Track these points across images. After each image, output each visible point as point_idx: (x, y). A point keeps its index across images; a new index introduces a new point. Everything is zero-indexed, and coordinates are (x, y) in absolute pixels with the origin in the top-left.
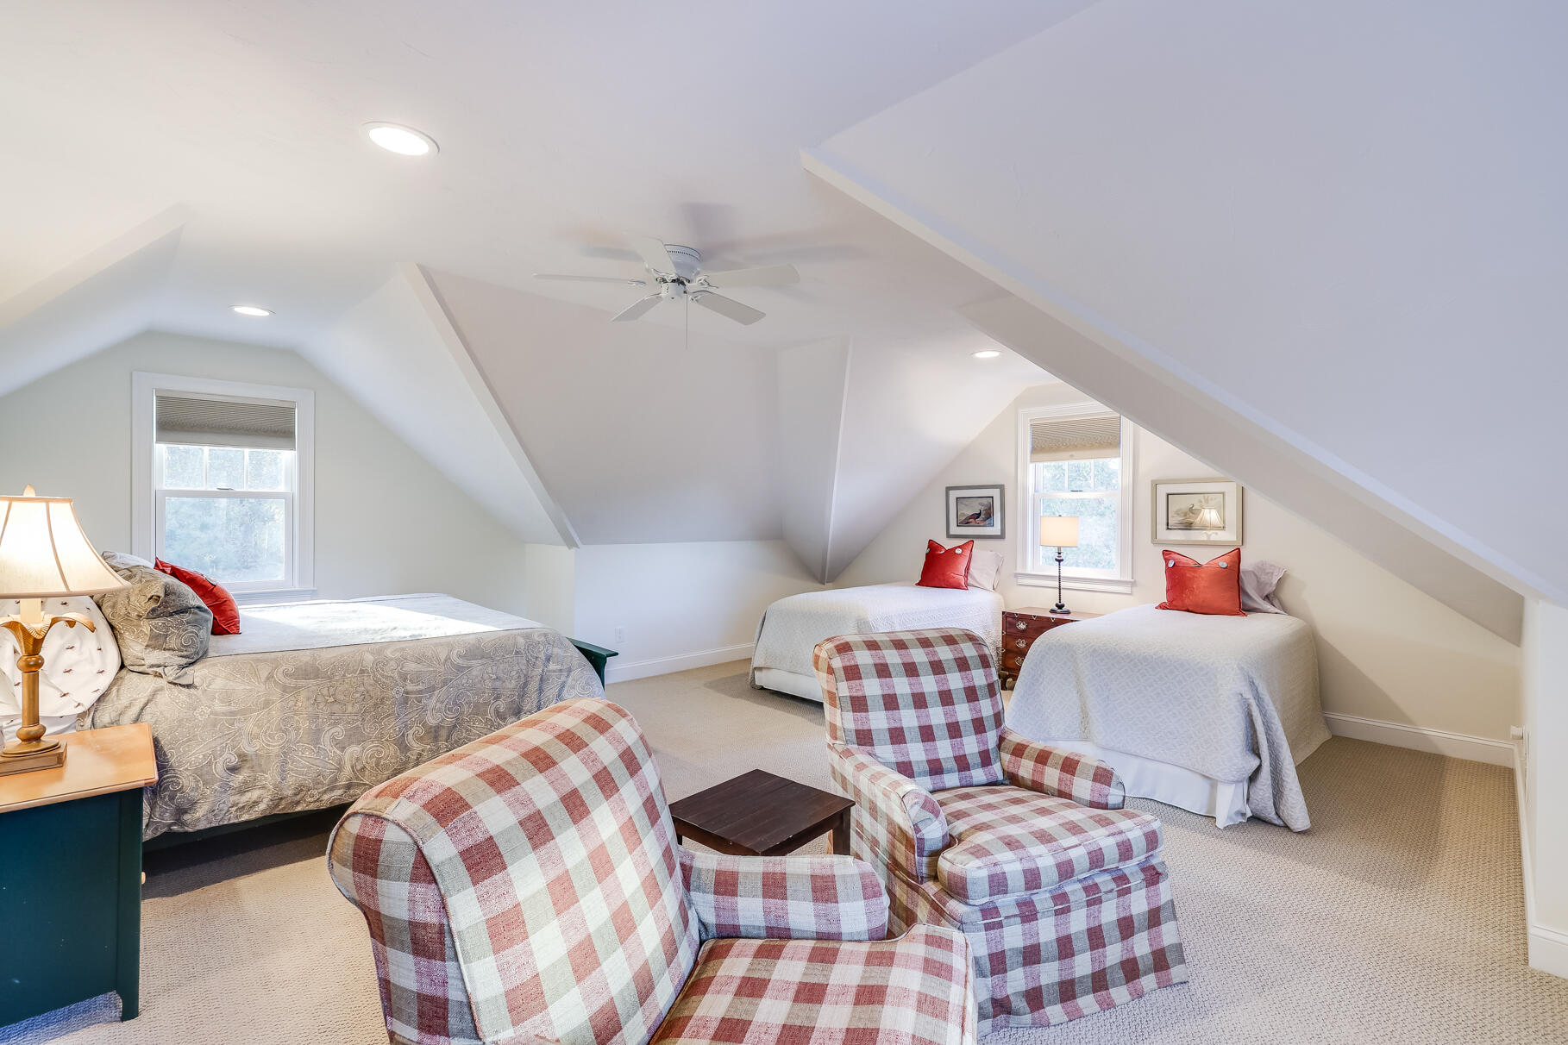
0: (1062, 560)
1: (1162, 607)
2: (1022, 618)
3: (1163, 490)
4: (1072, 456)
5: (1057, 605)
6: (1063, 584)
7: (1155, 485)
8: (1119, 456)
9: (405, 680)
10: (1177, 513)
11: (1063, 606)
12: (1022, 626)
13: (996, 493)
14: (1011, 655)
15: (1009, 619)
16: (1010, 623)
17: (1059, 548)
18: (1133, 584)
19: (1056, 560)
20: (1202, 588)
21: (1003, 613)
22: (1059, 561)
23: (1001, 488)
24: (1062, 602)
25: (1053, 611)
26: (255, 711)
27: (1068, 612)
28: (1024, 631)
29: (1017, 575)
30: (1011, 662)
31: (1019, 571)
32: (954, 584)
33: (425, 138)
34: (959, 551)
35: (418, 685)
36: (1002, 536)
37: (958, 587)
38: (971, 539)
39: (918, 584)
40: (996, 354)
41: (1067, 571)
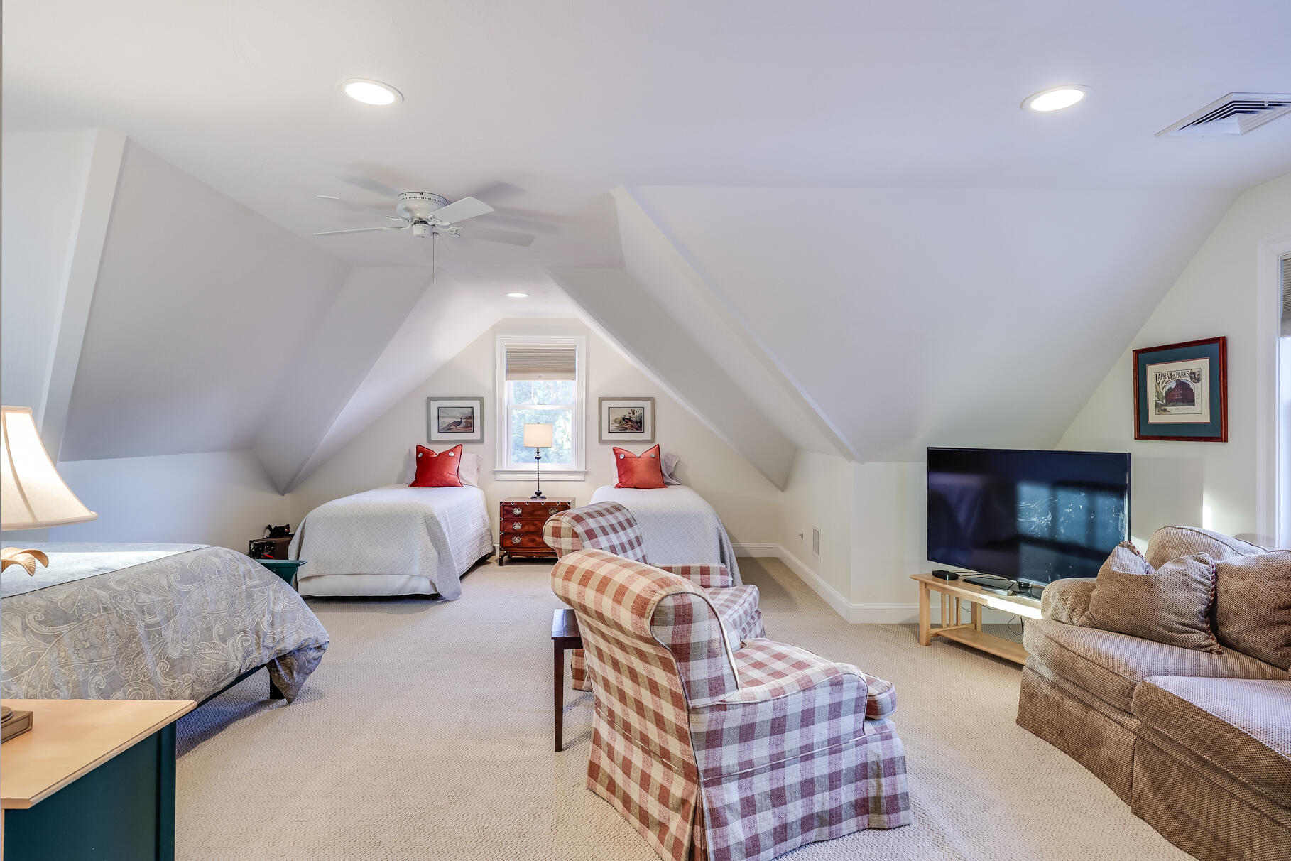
0: (540, 458)
1: (617, 486)
2: (518, 505)
3: (606, 405)
4: (540, 377)
5: (536, 493)
6: (541, 477)
7: (601, 400)
8: (574, 379)
9: (143, 613)
10: (615, 421)
11: (541, 493)
12: (517, 512)
13: (476, 404)
14: (507, 537)
15: (506, 507)
16: (507, 511)
17: (538, 448)
18: (586, 473)
19: (536, 458)
20: (641, 471)
21: (501, 503)
22: (538, 459)
23: (481, 400)
24: (540, 491)
25: (533, 498)
26: (25, 669)
27: (544, 498)
28: (519, 515)
29: (495, 473)
30: (508, 542)
31: (497, 468)
32: (451, 483)
33: (391, 89)
34: (452, 454)
35: (156, 617)
36: (481, 441)
37: (454, 485)
38: (459, 445)
39: (414, 485)
40: (525, 295)
41: (544, 466)
